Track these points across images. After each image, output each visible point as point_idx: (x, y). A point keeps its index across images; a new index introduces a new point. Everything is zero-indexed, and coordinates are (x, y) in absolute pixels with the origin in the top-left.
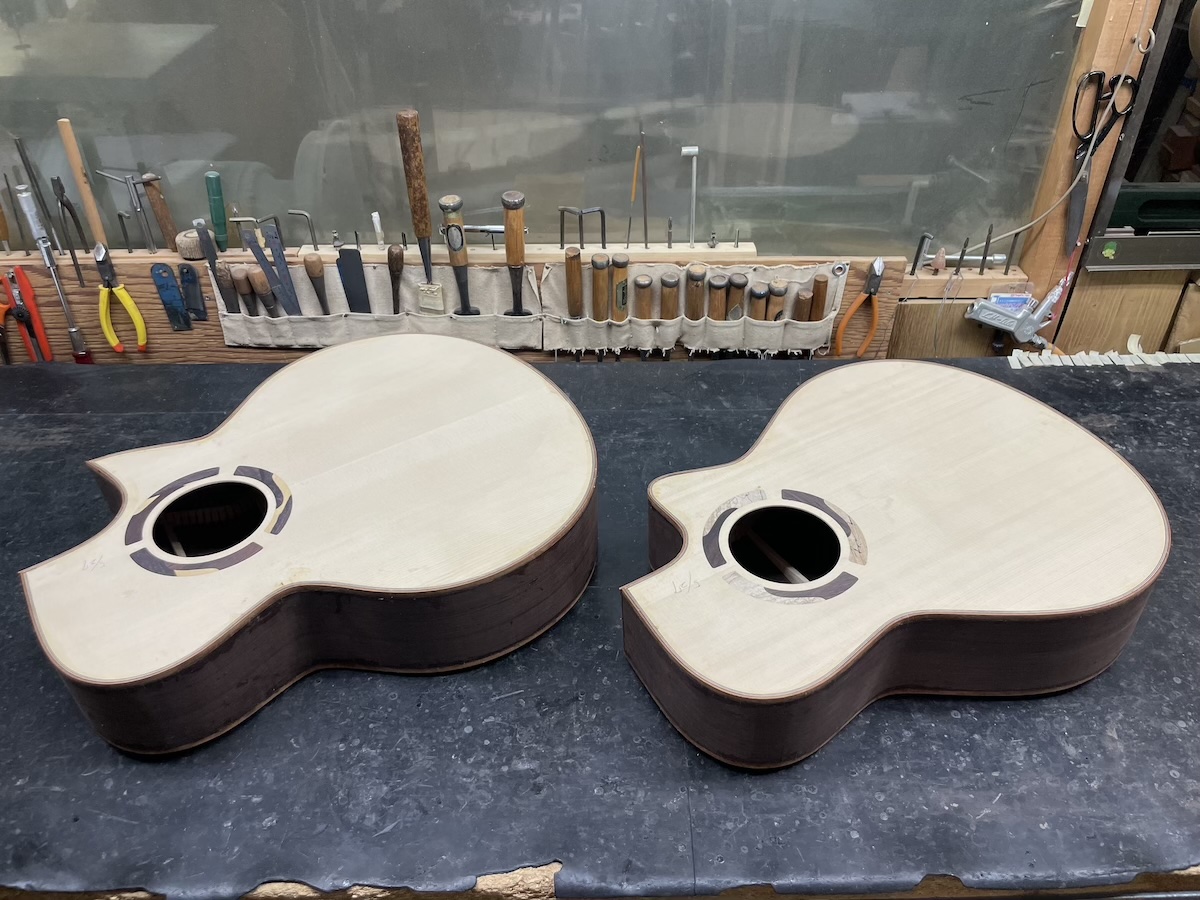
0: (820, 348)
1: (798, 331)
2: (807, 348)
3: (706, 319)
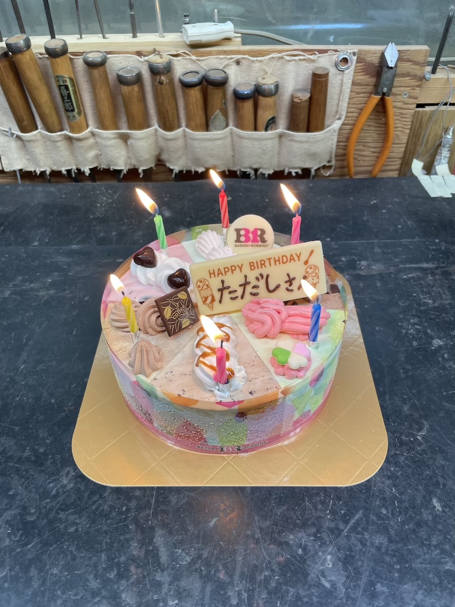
0: (324, 167)
1: (296, 145)
2: (307, 166)
3: (184, 131)
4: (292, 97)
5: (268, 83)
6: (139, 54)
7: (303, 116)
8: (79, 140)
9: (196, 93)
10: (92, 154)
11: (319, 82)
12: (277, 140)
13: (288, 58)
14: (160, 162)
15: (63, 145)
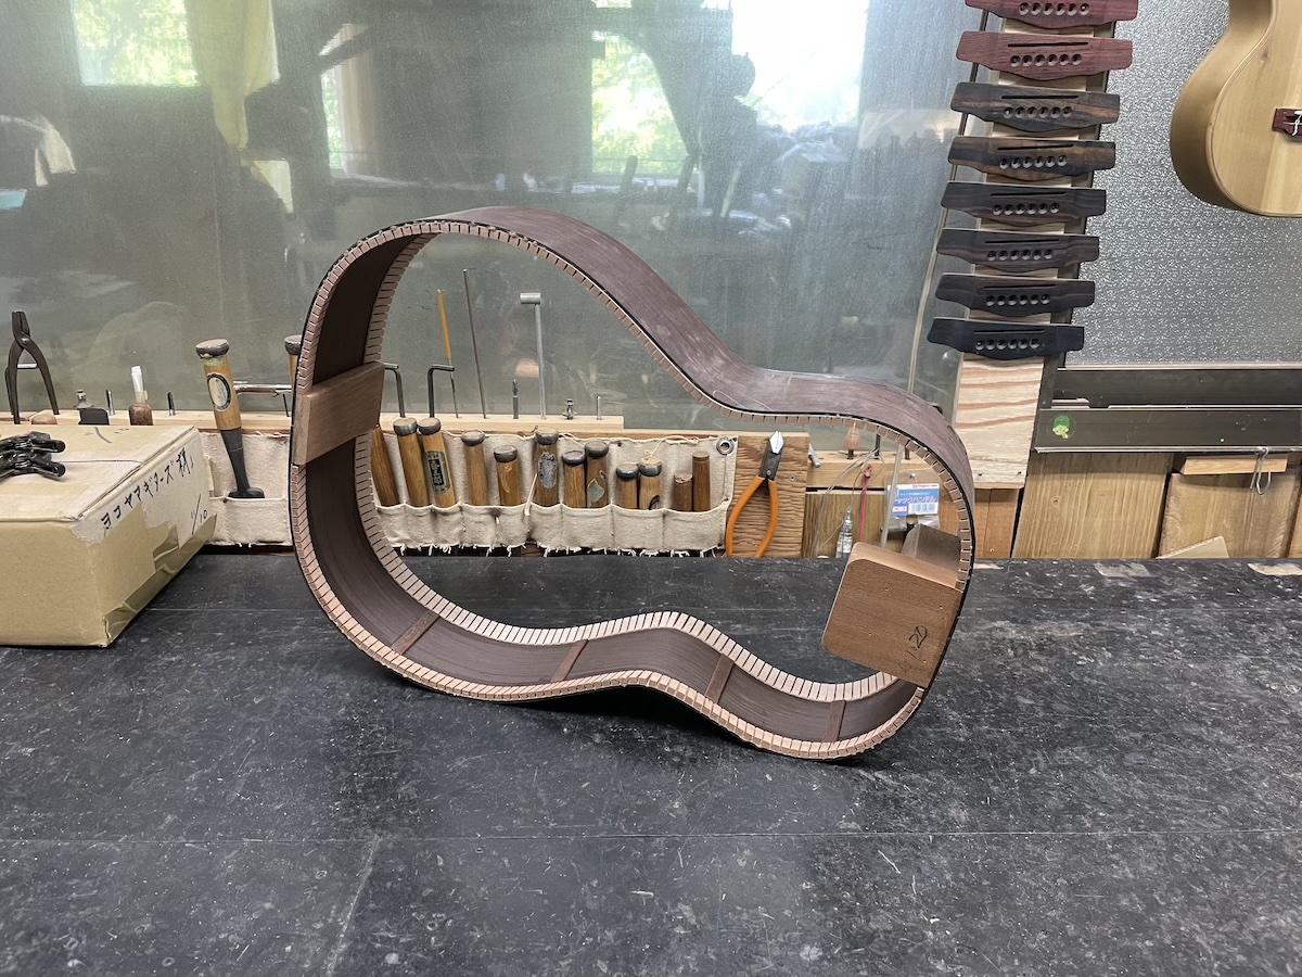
0: (715, 551)
1: (681, 524)
2: (695, 547)
3: (562, 507)
4: (675, 478)
5: (651, 464)
6: (521, 434)
7: (687, 497)
8: (445, 514)
9: (578, 470)
10: (457, 530)
11: (700, 466)
12: (661, 519)
13: (670, 442)
14: (530, 541)
15: (426, 521)
